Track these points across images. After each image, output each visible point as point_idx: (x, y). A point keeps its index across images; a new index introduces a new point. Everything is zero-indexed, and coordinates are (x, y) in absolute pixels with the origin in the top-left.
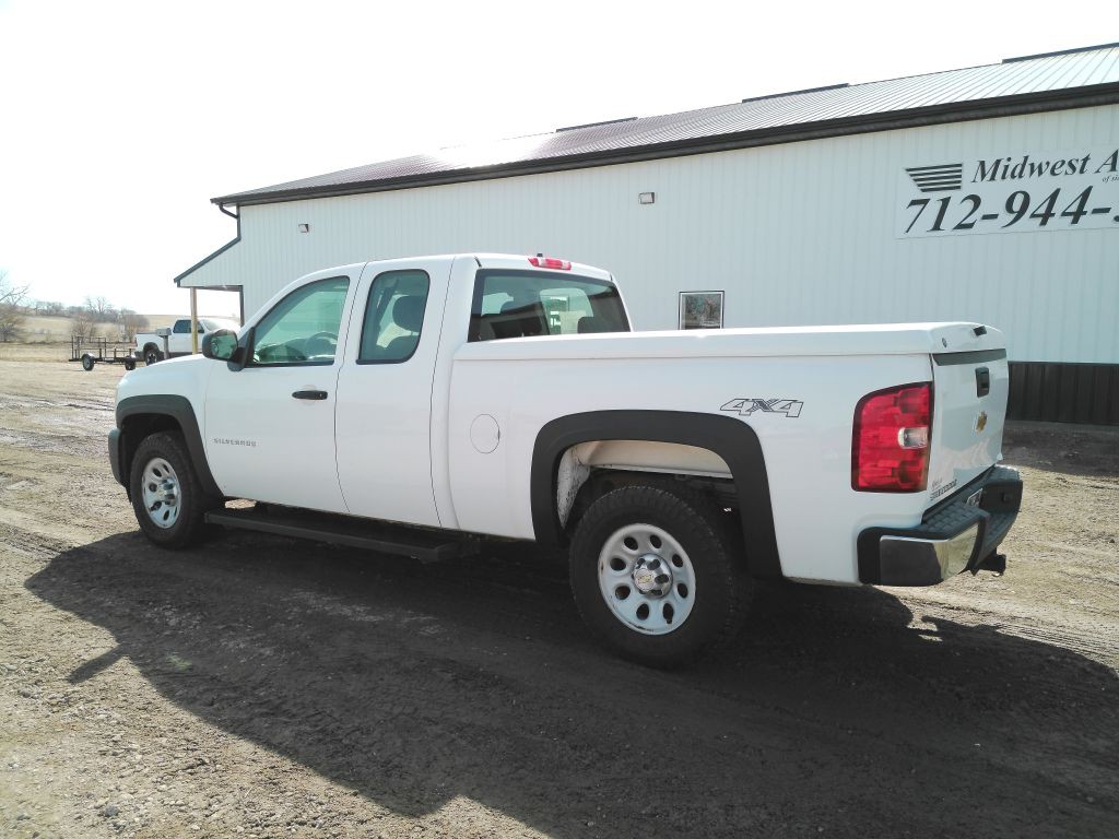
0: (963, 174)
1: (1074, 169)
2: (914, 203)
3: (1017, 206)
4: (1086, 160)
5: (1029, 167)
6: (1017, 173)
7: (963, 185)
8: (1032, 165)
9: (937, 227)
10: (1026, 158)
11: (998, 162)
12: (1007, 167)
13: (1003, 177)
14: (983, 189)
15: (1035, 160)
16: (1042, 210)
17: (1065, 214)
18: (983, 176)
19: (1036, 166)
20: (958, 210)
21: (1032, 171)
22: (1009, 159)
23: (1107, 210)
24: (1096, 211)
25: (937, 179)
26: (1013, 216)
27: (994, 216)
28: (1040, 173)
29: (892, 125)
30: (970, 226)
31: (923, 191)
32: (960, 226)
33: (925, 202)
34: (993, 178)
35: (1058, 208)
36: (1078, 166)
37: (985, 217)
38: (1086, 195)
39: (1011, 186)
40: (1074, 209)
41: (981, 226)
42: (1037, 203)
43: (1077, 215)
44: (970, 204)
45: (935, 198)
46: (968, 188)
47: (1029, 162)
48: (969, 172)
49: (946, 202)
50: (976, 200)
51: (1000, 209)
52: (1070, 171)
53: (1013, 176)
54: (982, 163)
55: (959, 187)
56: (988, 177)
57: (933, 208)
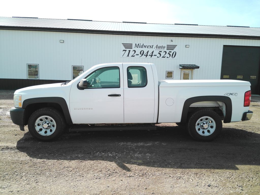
0: (133, 46)
1: (151, 47)
2: (124, 50)
3: (142, 53)
4: (153, 46)
5: (143, 46)
6: (142, 47)
7: (133, 48)
8: (144, 46)
9: (128, 56)
10: (143, 44)
11: (139, 44)
12: (140, 45)
13: (139, 47)
14: (136, 49)
15: (145, 45)
16: (146, 54)
17: (150, 55)
18: (136, 47)
19: (145, 46)
20: (132, 53)
21: (144, 47)
22: (140, 44)
23: (156, 55)
24: (154, 55)
25: (128, 46)
26: (141, 55)
27: (138, 55)
28: (146, 47)
29: (120, 34)
30: (134, 56)
31: (125, 48)
32: (132, 56)
33: (126, 51)
34: (138, 47)
35: (148, 54)
36: (152, 47)
37: (137, 55)
38: (153, 52)
39: (141, 49)
40: (151, 55)
41: (136, 56)
42: (145, 53)
43: (152, 56)
44: (134, 52)
45: (128, 50)
46: (133, 49)
47: (144, 45)
48: (134, 46)
49: (130, 51)
50: (135, 51)
51: (139, 54)
52: (150, 48)
53: (141, 47)
54: (136, 44)
55: (132, 48)
56: (137, 47)
57: (127, 52)
